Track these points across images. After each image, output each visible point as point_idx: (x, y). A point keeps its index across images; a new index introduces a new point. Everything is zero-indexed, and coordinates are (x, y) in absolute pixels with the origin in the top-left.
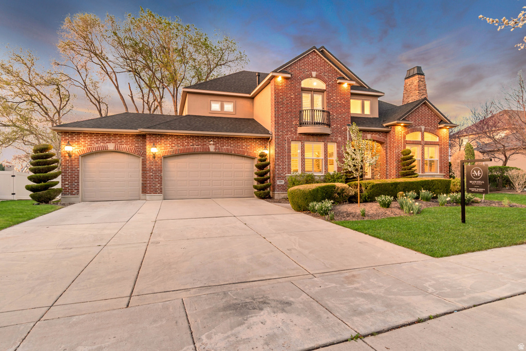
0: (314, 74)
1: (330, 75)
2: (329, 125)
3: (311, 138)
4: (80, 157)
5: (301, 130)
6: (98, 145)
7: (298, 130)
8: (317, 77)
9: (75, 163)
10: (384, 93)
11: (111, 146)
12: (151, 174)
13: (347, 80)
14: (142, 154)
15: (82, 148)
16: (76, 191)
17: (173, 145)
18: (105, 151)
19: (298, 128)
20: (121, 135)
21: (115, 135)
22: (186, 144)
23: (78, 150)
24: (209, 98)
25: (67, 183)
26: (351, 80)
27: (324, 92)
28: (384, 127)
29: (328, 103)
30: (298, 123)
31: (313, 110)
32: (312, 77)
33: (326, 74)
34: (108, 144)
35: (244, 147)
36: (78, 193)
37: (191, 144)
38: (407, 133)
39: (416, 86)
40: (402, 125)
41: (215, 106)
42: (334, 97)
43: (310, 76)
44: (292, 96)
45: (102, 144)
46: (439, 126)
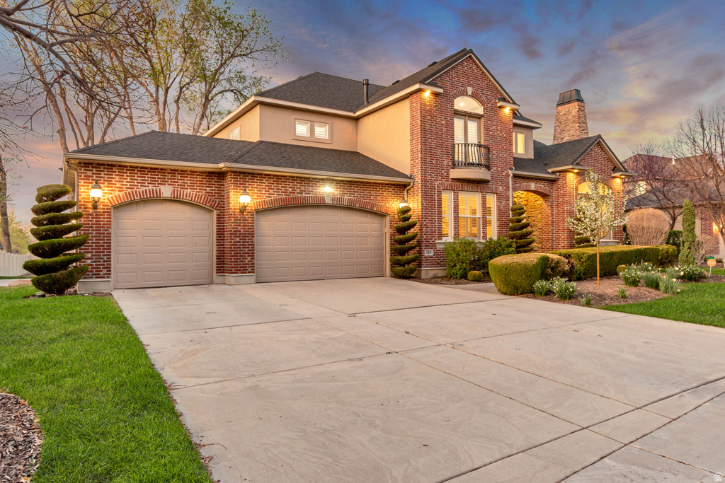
0: (470, 90)
1: (489, 93)
2: (488, 167)
3: (466, 186)
4: (112, 209)
5: (456, 173)
6: (144, 188)
7: (450, 173)
8: (474, 96)
9: (103, 219)
10: (541, 125)
11: (166, 191)
12: (238, 239)
13: (509, 102)
14: (218, 205)
15: (117, 193)
16: (105, 271)
17: (271, 191)
18: (157, 199)
19: (451, 170)
20: (183, 172)
21: (173, 171)
22: (290, 190)
23: (110, 196)
24: (292, 116)
25: (89, 255)
26: (514, 103)
27: (480, 118)
28: (549, 173)
29: (487, 135)
30: (450, 163)
31: (466, 145)
32: (467, 95)
33: (484, 92)
34: (162, 187)
35: (372, 198)
36: (108, 275)
37: (298, 190)
38: (579, 183)
39: (574, 116)
40: (576, 171)
41: (302, 129)
42: (494, 127)
43: (464, 93)
44: (443, 122)
45: (151, 187)
46: (613, 175)
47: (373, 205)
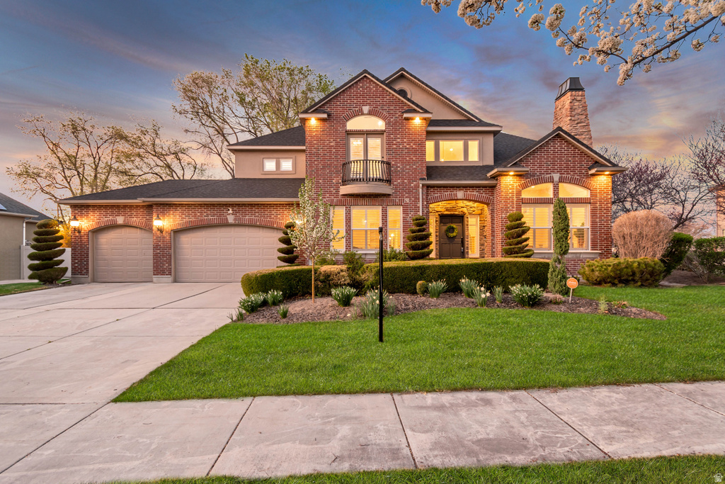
0: (366, 109)
1: (392, 108)
2: (389, 181)
3: (360, 201)
4: (90, 233)
5: (345, 190)
6: (106, 219)
7: (340, 190)
8: (370, 113)
9: (84, 239)
10: (501, 127)
11: (120, 220)
12: (159, 251)
13: (419, 112)
14: (148, 228)
15: (91, 223)
16: (85, 271)
17: (184, 216)
18: (115, 226)
19: (341, 187)
20: (131, 207)
21: (125, 207)
22: (199, 214)
23: (87, 225)
24: (262, 156)
25: (77, 261)
26: (426, 111)
27: (383, 134)
28: (487, 179)
29: (389, 150)
30: (340, 181)
31: (366, 161)
32: (363, 114)
33: (385, 108)
34: (117, 217)
35: (272, 216)
36: (87, 273)
38: (525, 186)
39: (567, 109)
40: (512, 173)
41: (270, 165)
42: (399, 140)
43: (360, 113)
44: (332, 144)
45: (111, 218)
46: (591, 172)
47: (273, 223)
